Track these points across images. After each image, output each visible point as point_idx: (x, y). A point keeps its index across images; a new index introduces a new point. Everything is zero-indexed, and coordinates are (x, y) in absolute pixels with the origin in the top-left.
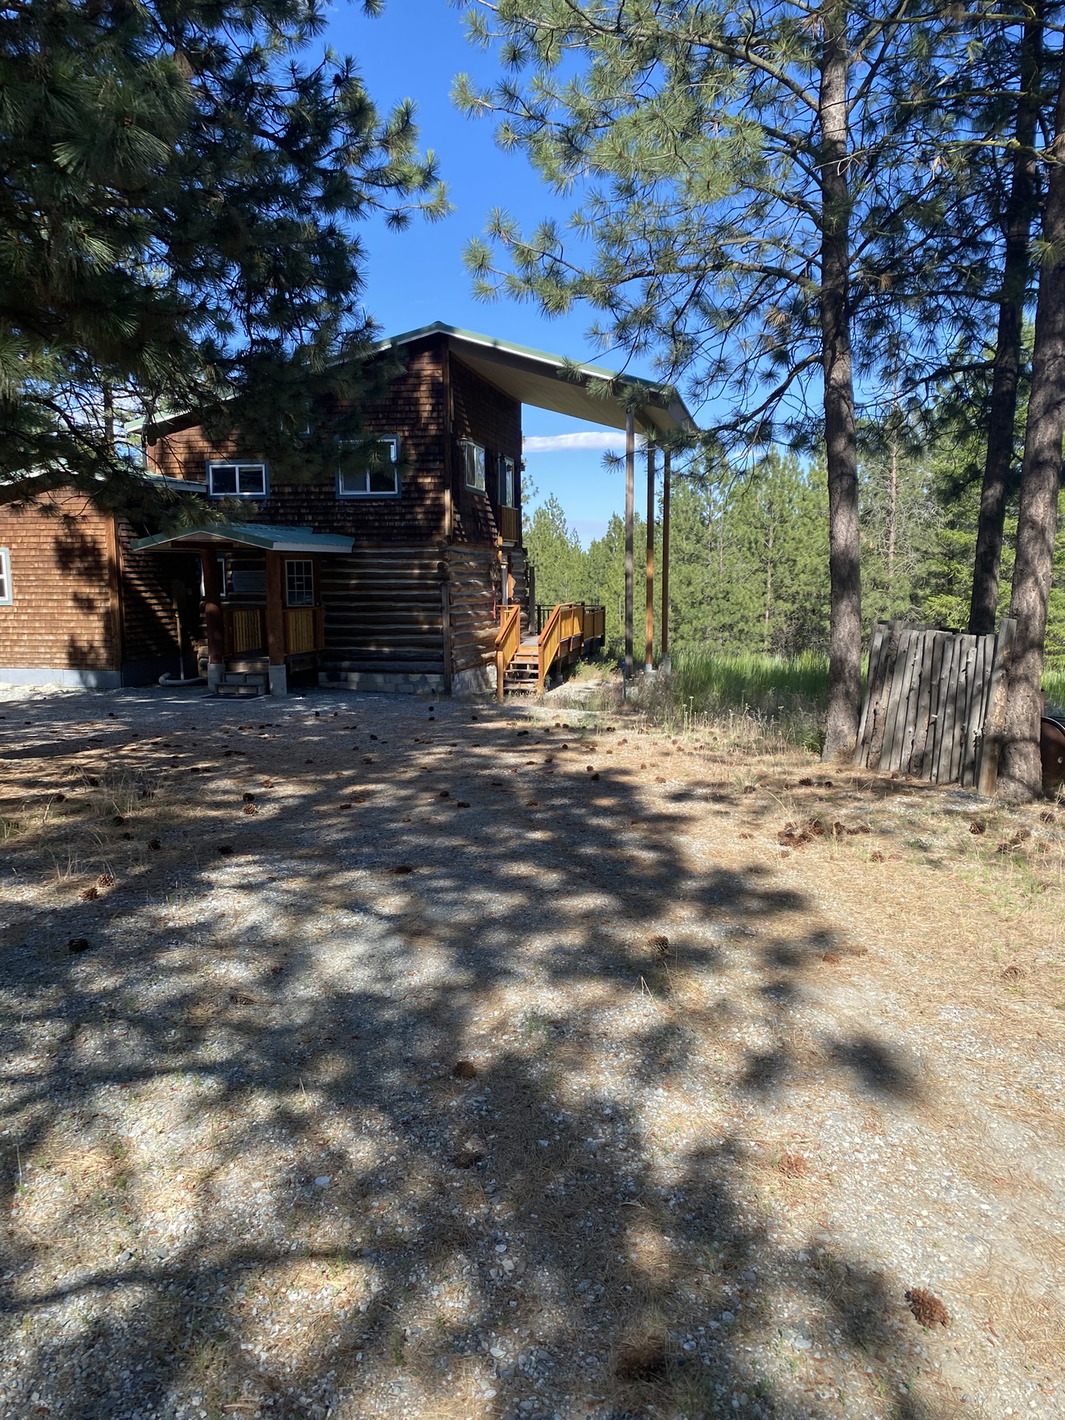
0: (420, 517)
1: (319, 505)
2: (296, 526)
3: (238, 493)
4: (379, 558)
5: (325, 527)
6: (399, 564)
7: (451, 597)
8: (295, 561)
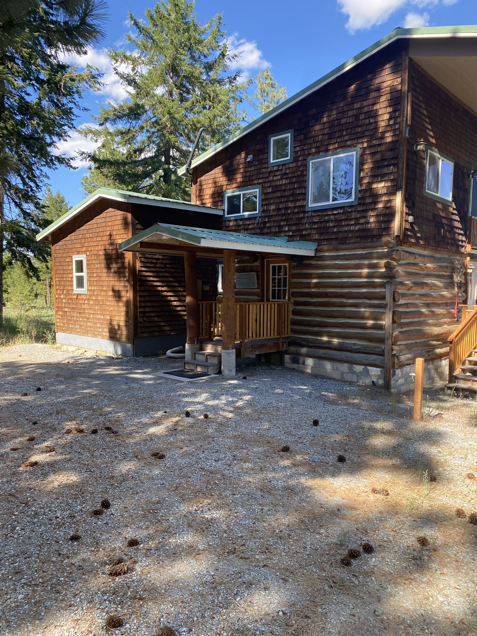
0: (372, 220)
1: (294, 217)
2: (277, 236)
3: (241, 214)
4: (336, 260)
5: (296, 236)
6: (352, 264)
7: (396, 295)
8: (277, 265)
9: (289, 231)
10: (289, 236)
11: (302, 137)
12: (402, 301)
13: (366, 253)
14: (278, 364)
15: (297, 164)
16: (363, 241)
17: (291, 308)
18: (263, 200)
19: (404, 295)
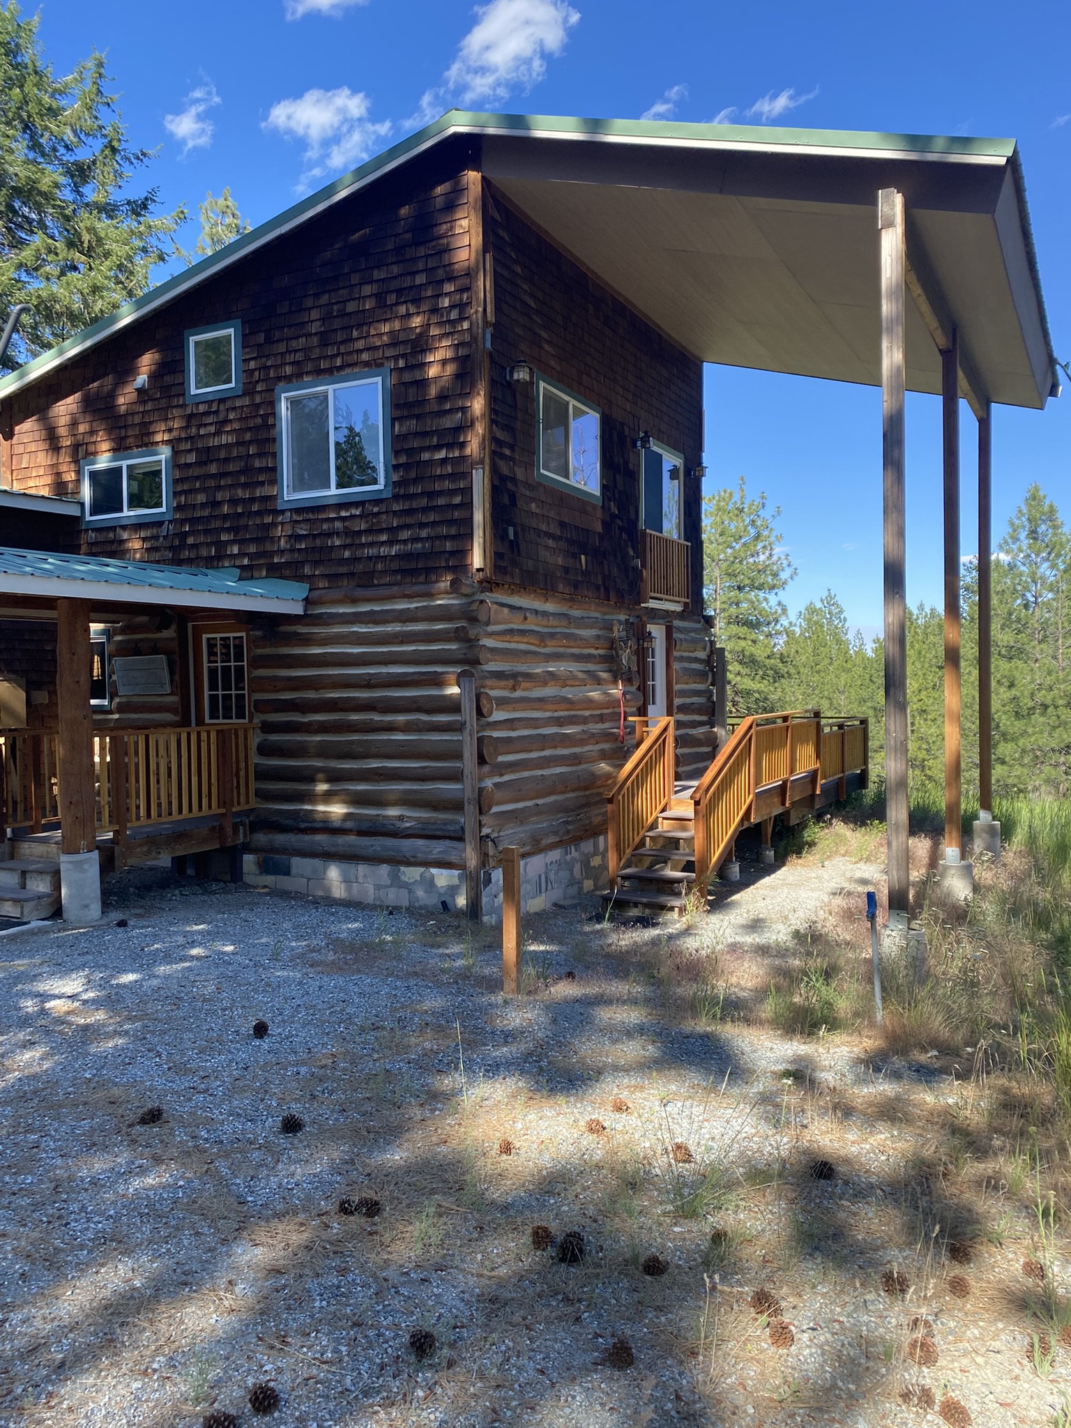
1: (250, 523)
2: (212, 568)
3: (126, 512)
4: (353, 623)
5: (259, 567)
6: (387, 633)
7: (484, 701)
8: (218, 636)
9: (242, 555)
10: (242, 567)
11: (261, 338)
12: (498, 716)
13: (417, 608)
14: (228, 877)
15: (253, 399)
16: (408, 580)
17: (256, 739)
18: (176, 482)
19: (502, 702)
